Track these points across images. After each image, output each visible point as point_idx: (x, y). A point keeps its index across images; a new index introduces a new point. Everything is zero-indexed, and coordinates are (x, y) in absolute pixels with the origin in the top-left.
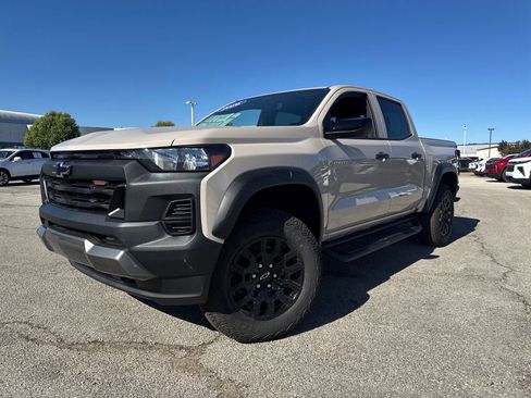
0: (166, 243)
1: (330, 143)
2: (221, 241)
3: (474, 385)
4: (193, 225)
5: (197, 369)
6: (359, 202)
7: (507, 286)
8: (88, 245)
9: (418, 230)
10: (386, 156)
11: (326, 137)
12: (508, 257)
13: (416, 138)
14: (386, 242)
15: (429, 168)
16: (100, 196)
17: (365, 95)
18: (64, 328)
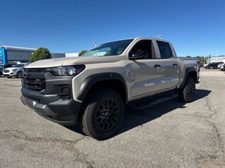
0: (61, 102)
1: (131, 61)
2: (81, 102)
3: (176, 159)
4: (70, 96)
5: (71, 149)
6: (146, 85)
7: (210, 120)
8: (34, 103)
9: (176, 96)
10: (159, 66)
11: (130, 59)
12: (216, 108)
13: (176, 57)
14: (159, 101)
15: (182, 69)
16: (38, 85)
17: (150, 41)
18: (29, 133)
